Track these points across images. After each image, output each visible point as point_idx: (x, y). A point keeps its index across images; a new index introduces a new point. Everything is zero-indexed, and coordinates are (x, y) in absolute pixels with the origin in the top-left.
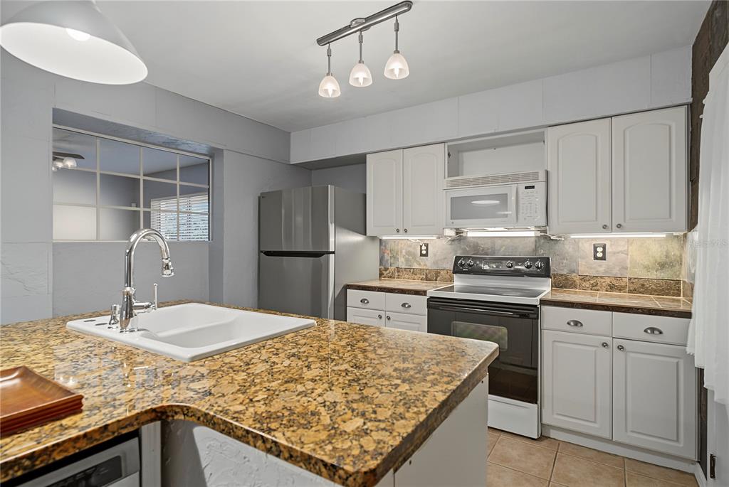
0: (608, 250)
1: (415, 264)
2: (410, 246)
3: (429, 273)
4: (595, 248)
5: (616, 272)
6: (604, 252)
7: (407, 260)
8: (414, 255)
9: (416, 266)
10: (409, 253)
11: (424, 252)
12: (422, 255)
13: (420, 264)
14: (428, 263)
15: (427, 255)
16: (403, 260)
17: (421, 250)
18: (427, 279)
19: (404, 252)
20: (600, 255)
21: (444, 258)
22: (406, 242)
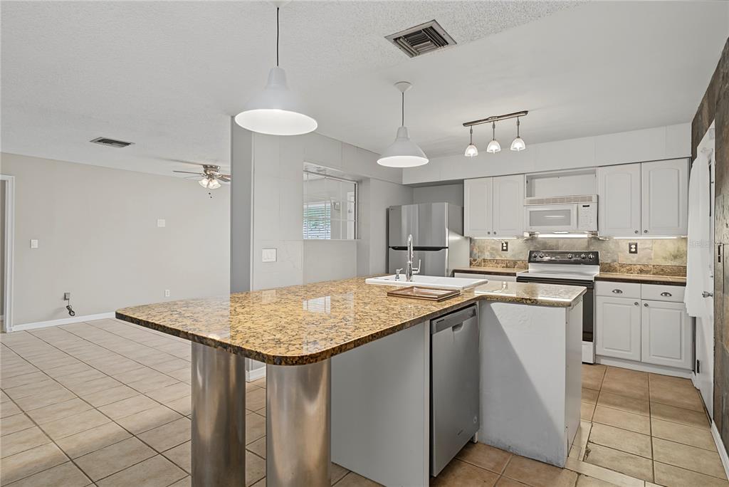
0: (639, 247)
1: (498, 256)
2: (494, 244)
3: (509, 262)
4: (630, 245)
5: (644, 261)
6: (636, 248)
7: (491, 254)
8: (497, 250)
9: (498, 258)
10: (493, 249)
11: (505, 248)
12: (503, 250)
13: (501, 257)
14: (508, 256)
15: (506, 250)
16: (488, 253)
17: (503, 247)
18: (507, 267)
19: (489, 248)
20: (633, 250)
21: (521, 253)
22: (493, 241)
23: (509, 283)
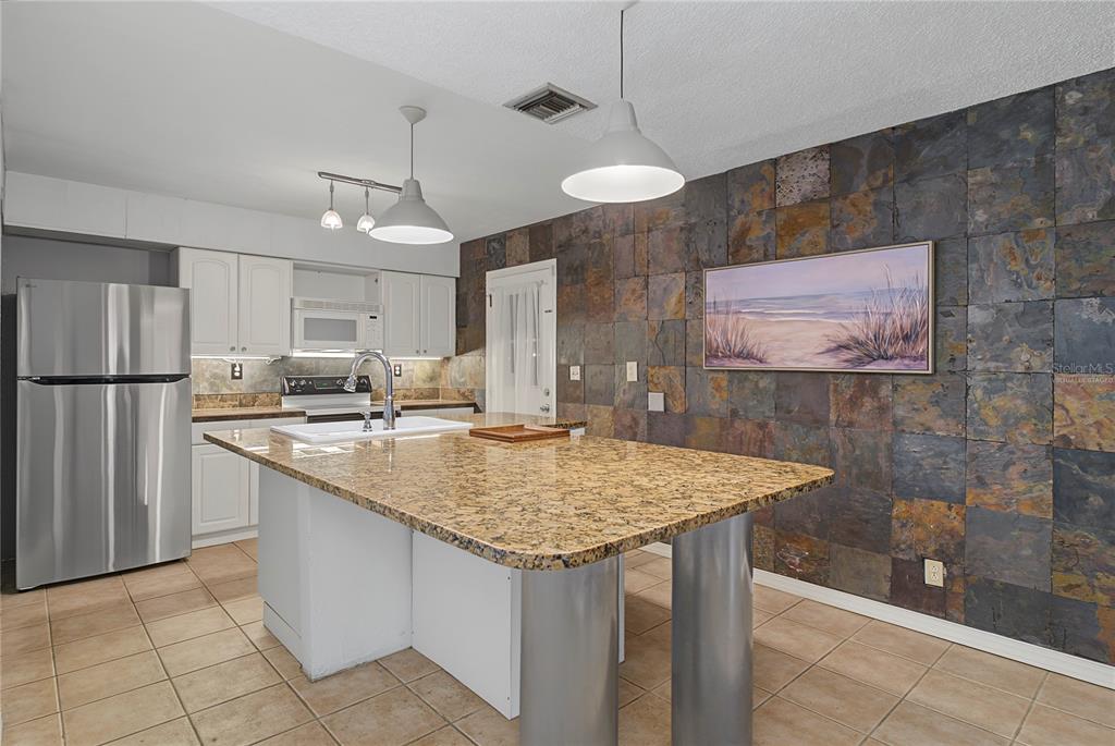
0: (403, 369)
1: (224, 389)
2: (217, 367)
3: (244, 398)
5: (407, 385)
7: (212, 385)
8: (223, 378)
9: (225, 391)
10: (215, 376)
11: (237, 374)
12: (234, 377)
13: (231, 389)
14: (242, 387)
15: (240, 377)
16: (206, 384)
17: (233, 371)
18: (241, 405)
19: (207, 375)
20: (398, 373)
21: (265, 381)
22: (215, 363)
23: (243, 431)
